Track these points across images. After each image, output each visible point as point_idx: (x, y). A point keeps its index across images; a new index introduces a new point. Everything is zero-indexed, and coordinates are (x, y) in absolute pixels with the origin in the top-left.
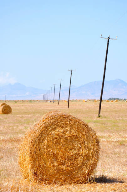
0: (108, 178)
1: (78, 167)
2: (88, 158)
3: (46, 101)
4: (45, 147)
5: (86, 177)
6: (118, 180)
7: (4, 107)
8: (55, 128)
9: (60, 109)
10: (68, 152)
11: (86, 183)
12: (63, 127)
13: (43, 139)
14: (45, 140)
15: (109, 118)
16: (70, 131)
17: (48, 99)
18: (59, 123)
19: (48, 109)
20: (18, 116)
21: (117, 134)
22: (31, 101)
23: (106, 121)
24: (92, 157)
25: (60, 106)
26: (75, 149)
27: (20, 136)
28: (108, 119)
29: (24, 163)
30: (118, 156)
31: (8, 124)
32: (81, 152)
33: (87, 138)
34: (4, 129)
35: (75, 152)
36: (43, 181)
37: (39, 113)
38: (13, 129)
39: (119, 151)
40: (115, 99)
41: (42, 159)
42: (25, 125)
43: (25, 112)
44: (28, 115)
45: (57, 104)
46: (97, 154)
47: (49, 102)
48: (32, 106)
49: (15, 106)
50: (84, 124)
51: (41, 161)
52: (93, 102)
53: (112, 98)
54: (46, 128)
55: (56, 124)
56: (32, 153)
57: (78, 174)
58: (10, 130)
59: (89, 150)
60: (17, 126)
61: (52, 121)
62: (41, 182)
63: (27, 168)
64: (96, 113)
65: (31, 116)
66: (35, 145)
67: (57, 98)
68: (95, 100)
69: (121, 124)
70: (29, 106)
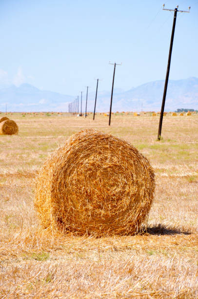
0: (167, 227)
1: (123, 211)
2: (137, 198)
3: (74, 114)
4: (74, 182)
5: (134, 226)
6: (181, 231)
7: (6, 123)
8: (89, 154)
9: (97, 126)
10: (108, 190)
11: (134, 235)
12: (100, 153)
13: (71, 171)
14: (74, 172)
15: (176, 141)
16: (112, 159)
17: (77, 111)
18: (94, 147)
19: (76, 126)
20: (28, 137)
21: (186, 166)
22: (48, 114)
23: (169, 146)
24: (144, 197)
25: (96, 122)
26: (118, 186)
27: (34, 168)
28: (174, 144)
29: (44, 206)
30: (185, 198)
31: (14, 150)
32: (127, 189)
33: (136, 169)
34: (8, 158)
35: (118, 190)
36: (71, 231)
37: (62, 133)
38: (21, 157)
39: (187, 191)
40: (186, 111)
41: (69, 200)
42: (41, 152)
43: (39, 133)
44: (44, 137)
45: (91, 120)
46: (150, 193)
47: (78, 115)
48: (50, 122)
49: (23, 122)
50: (131, 149)
51: (68, 203)
52: (151, 115)
53: (183, 109)
54: (76, 155)
55: (90, 149)
56: (55, 191)
57: (123, 222)
58: (16, 159)
59: (139, 187)
60: (29, 154)
61: (84, 144)
62: (68, 233)
63: (48, 212)
64: (154, 134)
65: (50, 138)
66: (59, 180)
67: (90, 109)
68: (153, 112)
69: (193, 150)
70: (46, 122)
